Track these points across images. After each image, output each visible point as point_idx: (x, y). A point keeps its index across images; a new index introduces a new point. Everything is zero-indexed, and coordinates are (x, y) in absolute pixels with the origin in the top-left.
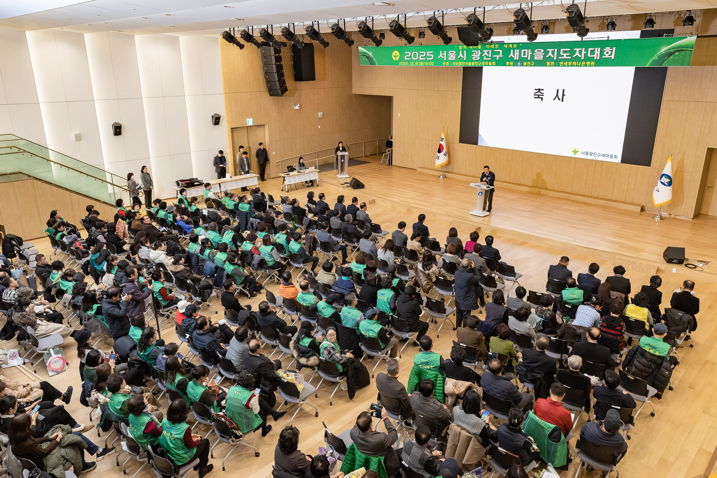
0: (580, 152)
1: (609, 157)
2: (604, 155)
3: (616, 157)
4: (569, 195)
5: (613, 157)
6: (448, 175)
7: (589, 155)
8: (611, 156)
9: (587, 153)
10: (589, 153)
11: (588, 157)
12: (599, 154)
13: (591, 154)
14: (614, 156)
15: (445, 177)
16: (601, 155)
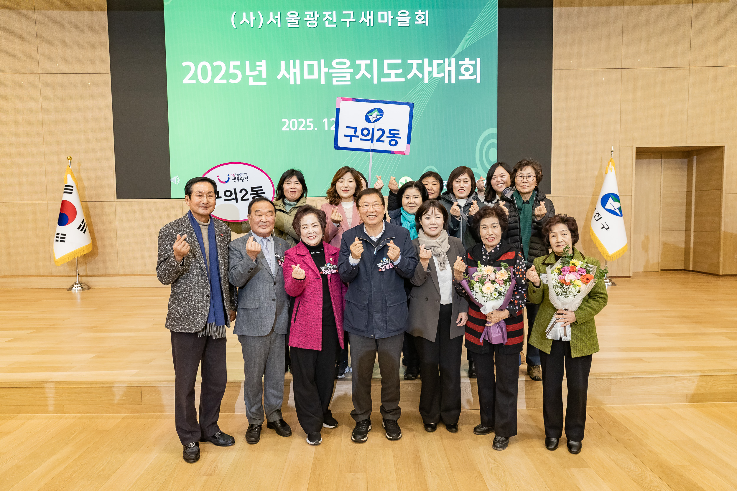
6: (93, 281)
15: (85, 287)
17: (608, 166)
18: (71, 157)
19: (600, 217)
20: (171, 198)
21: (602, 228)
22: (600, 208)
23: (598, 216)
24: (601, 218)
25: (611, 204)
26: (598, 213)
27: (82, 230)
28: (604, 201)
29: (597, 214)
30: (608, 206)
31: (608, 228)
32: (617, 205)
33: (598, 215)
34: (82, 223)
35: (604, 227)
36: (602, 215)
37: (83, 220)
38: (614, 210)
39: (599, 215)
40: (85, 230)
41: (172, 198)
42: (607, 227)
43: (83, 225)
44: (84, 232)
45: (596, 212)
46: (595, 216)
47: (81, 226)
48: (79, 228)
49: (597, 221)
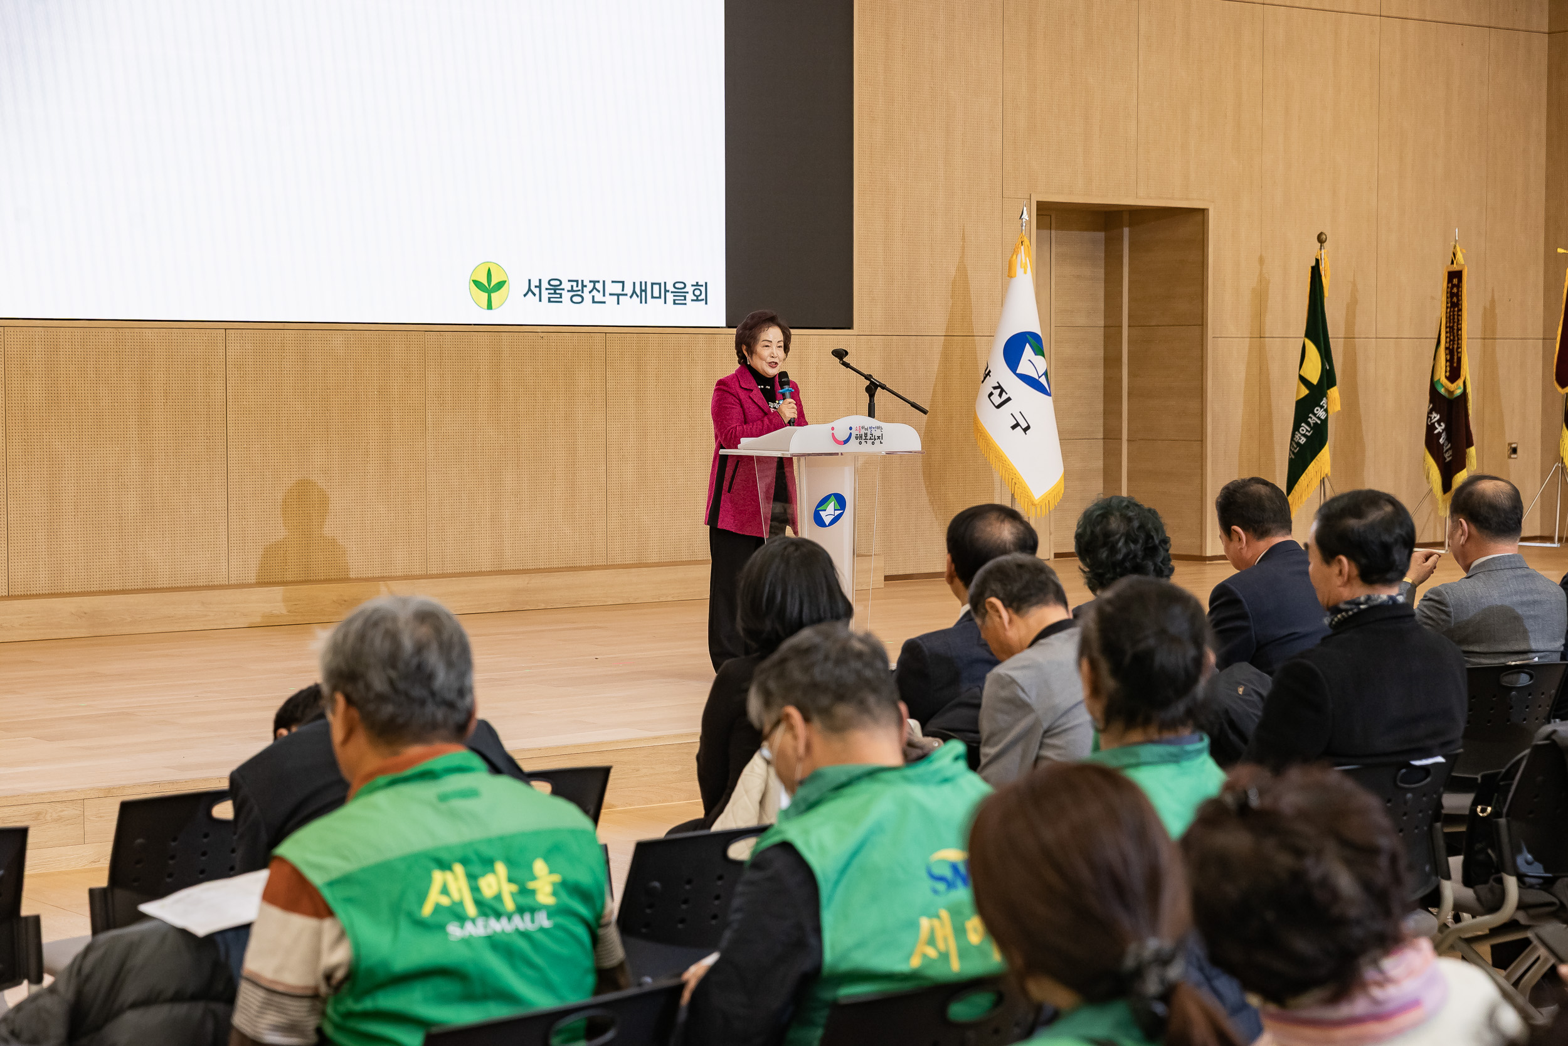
0: (516, 286)
1: (670, 297)
2: (642, 292)
3: (701, 293)
4: (536, 581)
5: (690, 296)
7: (566, 296)
8: (679, 294)
9: (555, 289)
10: (566, 286)
11: (566, 313)
12: (617, 288)
13: (578, 290)
14: (689, 289)
16: (629, 290)
17: (1015, 257)
19: (1004, 397)
21: (1014, 427)
22: (1002, 373)
23: (1000, 395)
24: (1009, 399)
25: (1031, 363)
26: (999, 387)
28: (1013, 351)
29: (995, 388)
30: (1024, 368)
31: (1028, 428)
32: (1041, 364)
33: (999, 390)
35: (1017, 425)
36: (1010, 392)
38: (1037, 378)
39: (1002, 391)
42: (1024, 425)
45: (991, 382)
46: (991, 394)
49: (998, 407)
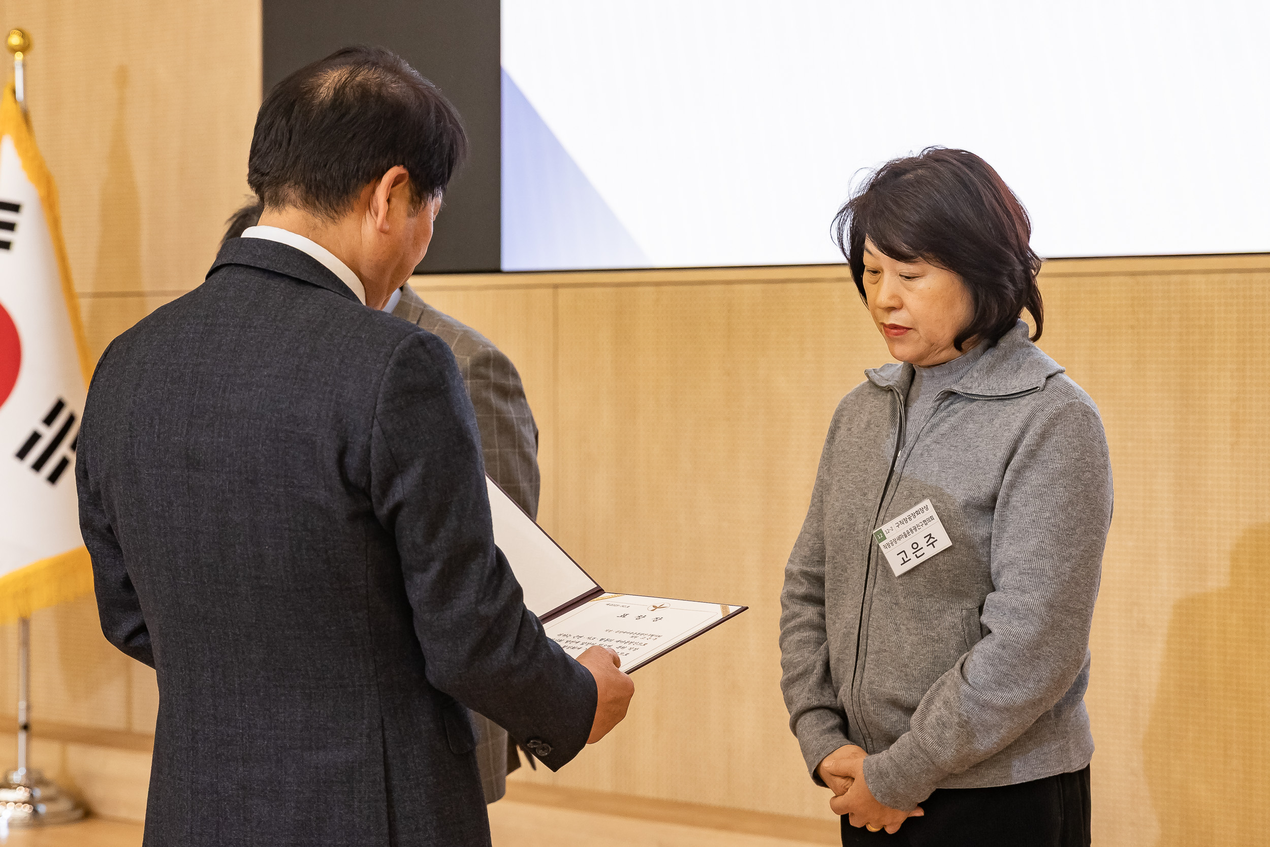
18: (28, 29)
20: (497, 271)
27: (38, 466)
34: (49, 420)
37: (59, 406)
40: (64, 463)
41: (506, 265)
43: (48, 434)
44: (53, 478)
47: (35, 438)
48: (22, 454)
